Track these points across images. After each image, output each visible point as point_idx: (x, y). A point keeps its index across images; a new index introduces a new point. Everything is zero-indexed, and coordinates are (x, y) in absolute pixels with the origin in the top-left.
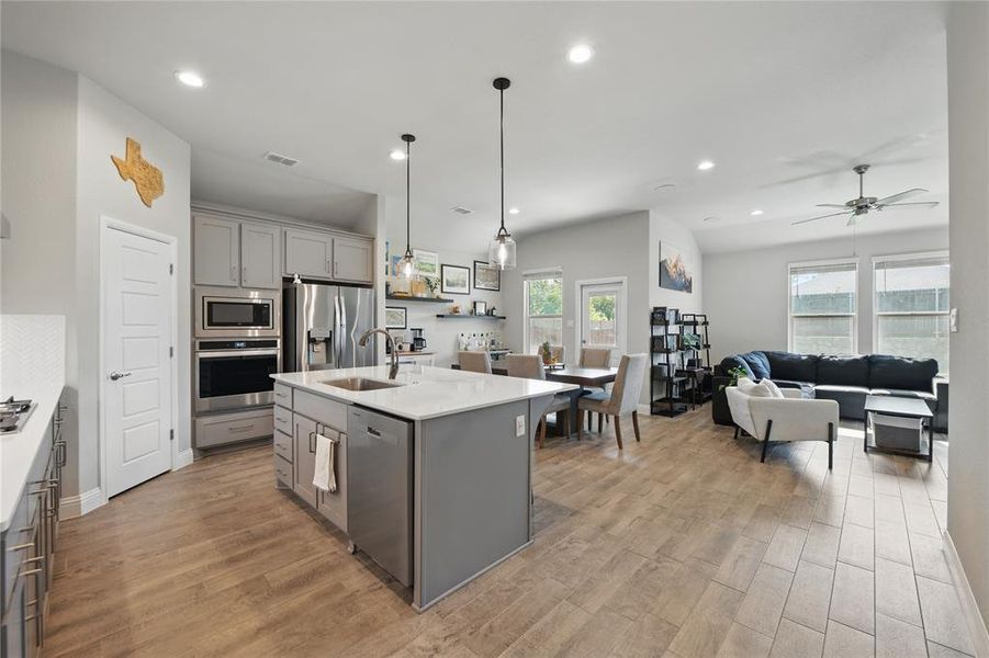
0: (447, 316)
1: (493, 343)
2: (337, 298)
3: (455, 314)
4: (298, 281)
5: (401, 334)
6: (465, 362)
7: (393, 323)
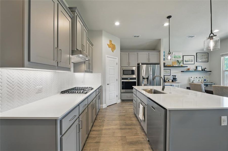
0: (185, 72)
1: (205, 80)
2: (150, 68)
3: (188, 70)
4: (141, 64)
5: (169, 77)
6: (192, 87)
7: (166, 74)
